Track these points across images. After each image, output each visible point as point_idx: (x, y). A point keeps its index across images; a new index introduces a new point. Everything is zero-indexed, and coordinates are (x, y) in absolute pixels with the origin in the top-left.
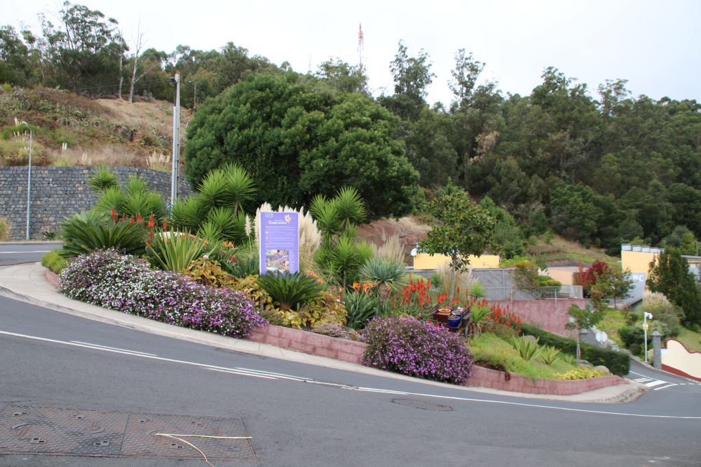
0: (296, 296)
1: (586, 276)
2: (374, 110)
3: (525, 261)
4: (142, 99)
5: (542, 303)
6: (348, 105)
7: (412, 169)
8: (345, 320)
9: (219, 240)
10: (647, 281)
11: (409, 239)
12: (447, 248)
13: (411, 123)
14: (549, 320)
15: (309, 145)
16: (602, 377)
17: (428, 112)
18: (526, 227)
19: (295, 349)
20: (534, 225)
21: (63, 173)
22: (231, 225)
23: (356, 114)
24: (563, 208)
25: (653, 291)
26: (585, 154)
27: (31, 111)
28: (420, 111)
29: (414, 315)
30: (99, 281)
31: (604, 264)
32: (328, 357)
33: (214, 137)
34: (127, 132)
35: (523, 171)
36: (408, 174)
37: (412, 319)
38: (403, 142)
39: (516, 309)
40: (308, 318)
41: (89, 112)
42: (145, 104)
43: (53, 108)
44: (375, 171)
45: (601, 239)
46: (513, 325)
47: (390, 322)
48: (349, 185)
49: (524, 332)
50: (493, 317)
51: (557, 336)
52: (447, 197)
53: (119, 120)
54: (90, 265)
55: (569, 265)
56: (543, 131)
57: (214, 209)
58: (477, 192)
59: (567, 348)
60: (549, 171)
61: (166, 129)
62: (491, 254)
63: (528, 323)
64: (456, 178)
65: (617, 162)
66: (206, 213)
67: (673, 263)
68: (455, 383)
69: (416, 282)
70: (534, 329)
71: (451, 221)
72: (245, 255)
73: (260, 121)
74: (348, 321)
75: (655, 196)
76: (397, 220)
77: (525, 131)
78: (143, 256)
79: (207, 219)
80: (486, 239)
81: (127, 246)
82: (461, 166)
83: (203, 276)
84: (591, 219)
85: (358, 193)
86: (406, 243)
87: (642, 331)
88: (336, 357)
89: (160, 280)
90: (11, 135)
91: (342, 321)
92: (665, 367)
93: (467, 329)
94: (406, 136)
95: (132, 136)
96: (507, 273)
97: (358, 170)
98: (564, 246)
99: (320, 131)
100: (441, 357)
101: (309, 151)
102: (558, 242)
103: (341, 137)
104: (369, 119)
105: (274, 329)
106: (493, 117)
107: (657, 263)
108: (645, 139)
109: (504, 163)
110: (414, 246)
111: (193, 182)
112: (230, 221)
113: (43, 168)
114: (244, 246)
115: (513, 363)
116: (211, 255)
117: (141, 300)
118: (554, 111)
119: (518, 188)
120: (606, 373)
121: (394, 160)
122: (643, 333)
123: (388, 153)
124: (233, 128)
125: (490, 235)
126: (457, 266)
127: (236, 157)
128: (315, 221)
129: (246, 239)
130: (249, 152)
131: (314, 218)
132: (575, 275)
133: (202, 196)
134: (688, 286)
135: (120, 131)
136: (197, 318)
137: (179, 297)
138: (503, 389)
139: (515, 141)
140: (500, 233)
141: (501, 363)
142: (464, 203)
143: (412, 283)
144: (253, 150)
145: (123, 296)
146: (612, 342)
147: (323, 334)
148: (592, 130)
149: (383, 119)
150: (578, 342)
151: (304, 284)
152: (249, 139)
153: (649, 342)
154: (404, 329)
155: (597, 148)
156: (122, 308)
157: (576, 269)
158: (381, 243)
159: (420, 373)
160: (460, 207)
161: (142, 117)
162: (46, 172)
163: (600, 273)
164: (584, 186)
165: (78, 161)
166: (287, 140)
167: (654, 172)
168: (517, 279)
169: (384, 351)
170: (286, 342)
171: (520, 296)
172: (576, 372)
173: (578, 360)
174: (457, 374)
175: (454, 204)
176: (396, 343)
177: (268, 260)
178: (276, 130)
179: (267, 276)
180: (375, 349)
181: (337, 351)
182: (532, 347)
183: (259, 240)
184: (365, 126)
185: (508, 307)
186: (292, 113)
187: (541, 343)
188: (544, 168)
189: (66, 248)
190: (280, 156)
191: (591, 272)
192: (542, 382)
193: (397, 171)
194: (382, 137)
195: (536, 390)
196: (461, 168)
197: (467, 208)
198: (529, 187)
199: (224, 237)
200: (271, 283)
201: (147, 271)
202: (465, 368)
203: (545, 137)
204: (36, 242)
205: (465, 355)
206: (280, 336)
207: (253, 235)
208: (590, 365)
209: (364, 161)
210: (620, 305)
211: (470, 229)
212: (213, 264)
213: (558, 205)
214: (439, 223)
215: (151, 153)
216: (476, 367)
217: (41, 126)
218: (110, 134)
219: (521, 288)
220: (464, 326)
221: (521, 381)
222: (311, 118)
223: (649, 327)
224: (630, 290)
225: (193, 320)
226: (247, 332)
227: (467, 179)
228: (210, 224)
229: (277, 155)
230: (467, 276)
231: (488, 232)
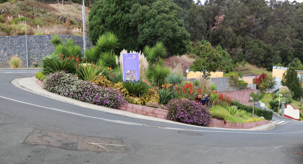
0: (138, 91)
1: (258, 80)
2: (171, 5)
3: (233, 74)
4: (68, 3)
5: (240, 92)
6: (159, 2)
7: (187, 33)
8: (159, 101)
9: (105, 66)
10: (281, 81)
11: (185, 65)
12: (201, 69)
13: (186, 11)
14: (242, 99)
15: (142, 22)
16: (261, 121)
17: (194, 5)
18: (235, 59)
19: (139, 114)
20: (238, 58)
21: (39, 38)
22: (110, 60)
23: (163, 7)
24: (250, 50)
25: (283, 85)
26: (261, 26)
27: (24, 11)
28: (190, 5)
29: (188, 98)
30: (59, 84)
31: (265, 74)
32: (153, 117)
33: (101, 20)
34: (63, 18)
35: (234, 33)
36: (185, 35)
37: (187, 99)
38: (183, 20)
39: (229, 95)
40: (144, 100)
41: (46, 10)
42: (69, 5)
43: (32, 9)
44: (171, 34)
45: (265, 64)
46: (228, 101)
47: (178, 101)
48: (159, 41)
49: (232, 104)
50: (219, 98)
51: (245, 106)
52: (202, 45)
53: (59, 13)
54: (54, 78)
55: (251, 76)
56: (244, 15)
57: (102, 53)
58: (214, 44)
59: (249, 110)
60: (246, 33)
61: (78, 17)
62: (220, 71)
63: (234, 101)
64: (206, 37)
65: (274, 29)
66: (99, 54)
67: (292, 74)
68: (204, 126)
69: (188, 84)
70: (236, 103)
71: (203, 56)
72: (117, 73)
73: (120, 11)
74: (161, 102)
75: (287, 45)
76: (180, 57)
77: (237, 15)
78: (75, 74)
79: (100, 57)
80: (218, 64)
81: (68, 70)
82: (208, 31)
83: (100, 82)
84: (262, 55)
85: (164, 44)
86: (184, 67)
87: (278, 102)
88: (156, 116)
89: (83, 84)
90: (18, 22)
91: (158, 101)
92: (285, 116)
93: (209, 104)
94: (184, 17)
95: (65, 20)
96: (226, 80)
97: (163, 34)
98: (250, 67)
99: (147, 15)
100: (198, 115)
101: (142, 25)
102: (248, 66)
103: (156, 18)
104: (169, 9)
105: (130, 105)
106: (223, 8)
107: (286, 74)
108: (285, 19)
109: (227, 30)
110: (187, 68)
111: (93, 40)
112: (109, 58)
113: (31, 36)
114: (116, 69)
115: (227, 117)
116: (103, 73)
117: (76, 92)
118: (249, 5)
119: (232, 41)
120: (263, 119)
121: (179, 28)
122: (278, 103)
123: (176, 25)
124: (108, 15)
125: (220, 62)
126: (205, 77)
127: (110, 28)
128: (146, 57)
129: (117, 66)
130: (116, 26)
131: (145, 56)
132: (254, 80)
133: (97, 47)
134: (296, 83)
135: (60, 18)
136: (98, 100)
137: (91, 91)
138: (223, 127)
139: (232, 19)
140: (224, 62)
141: (222, 117)
142: (209, 48)
143: (186, 84)
144: (118, 25)
145: (68, 91)
146: (266, 107)
147: (150, 107)
148: (265, 15)
149: (175, 9)
150: (253, 107)
151: (142, 86)
152: (116, 20)
153: (280, 106)
154: (183, 104)
155: (266, 23)
156: (68, 96)
157: (254, 77)
158: (173, 67)
159: (190, 122)
160: (208, 50)
161: (68, 11)
162: (32, 38)
163: (264, 78)
164: (260, 40)
165: (44, 33)
166: (133, 20)
167: (288, 34)
168: (230, 82)
169: (175, 113)
170: (135, 111)
171: (231, 89)
172: (252, 119)
173: (253, 115)
174: (205, 122)
175: (205, 49)
176: (180, 110)
177: (127, 75)
178: (127, 15)
179: (126, 82)
180: (171, 113)
181: (156, 114)
182: (235, 110)
183: (122, 67)
184: (167, 12)
185: (226, 94)
186: (135, 6)
187: (238, 108)
188: (243, 32)
189: (44, 70)
190: (130, 27)
191: (260, 78)
192: (239, 124)
193: (181, 34)
194: (174, 18)
195: (236, 127)
196: (208, 32)
197: (210, 50)
198: (237, 41)
199: (107, 65)
200: (128, 85)
201: (77, 80)
202: (208, 120)
203: (244, 17)
204: (31, 68)
205: (208, 114)
206: (132, 108)
207: (119, 64)
208: (257, 117)
209: (166, 29)
210: (270, 92)
211: (212, 60)
212: (104, 77)
213: (248, 49)
214: (198, 58)
215: (73, 28)
216: (213, 119)
217: (28, 17)
218: (56, 20)
219: (231, 86)
220: (207, 102)
221: (230, 124)
222: (143, 9)
223: (281, 100)
224: (275, 85)
225: (97, 101)
226: (119, 106)
227: (210, 37)
228: (101, 60)
229: (128, 27)
230: (209, 81)
231: (219, 61)
